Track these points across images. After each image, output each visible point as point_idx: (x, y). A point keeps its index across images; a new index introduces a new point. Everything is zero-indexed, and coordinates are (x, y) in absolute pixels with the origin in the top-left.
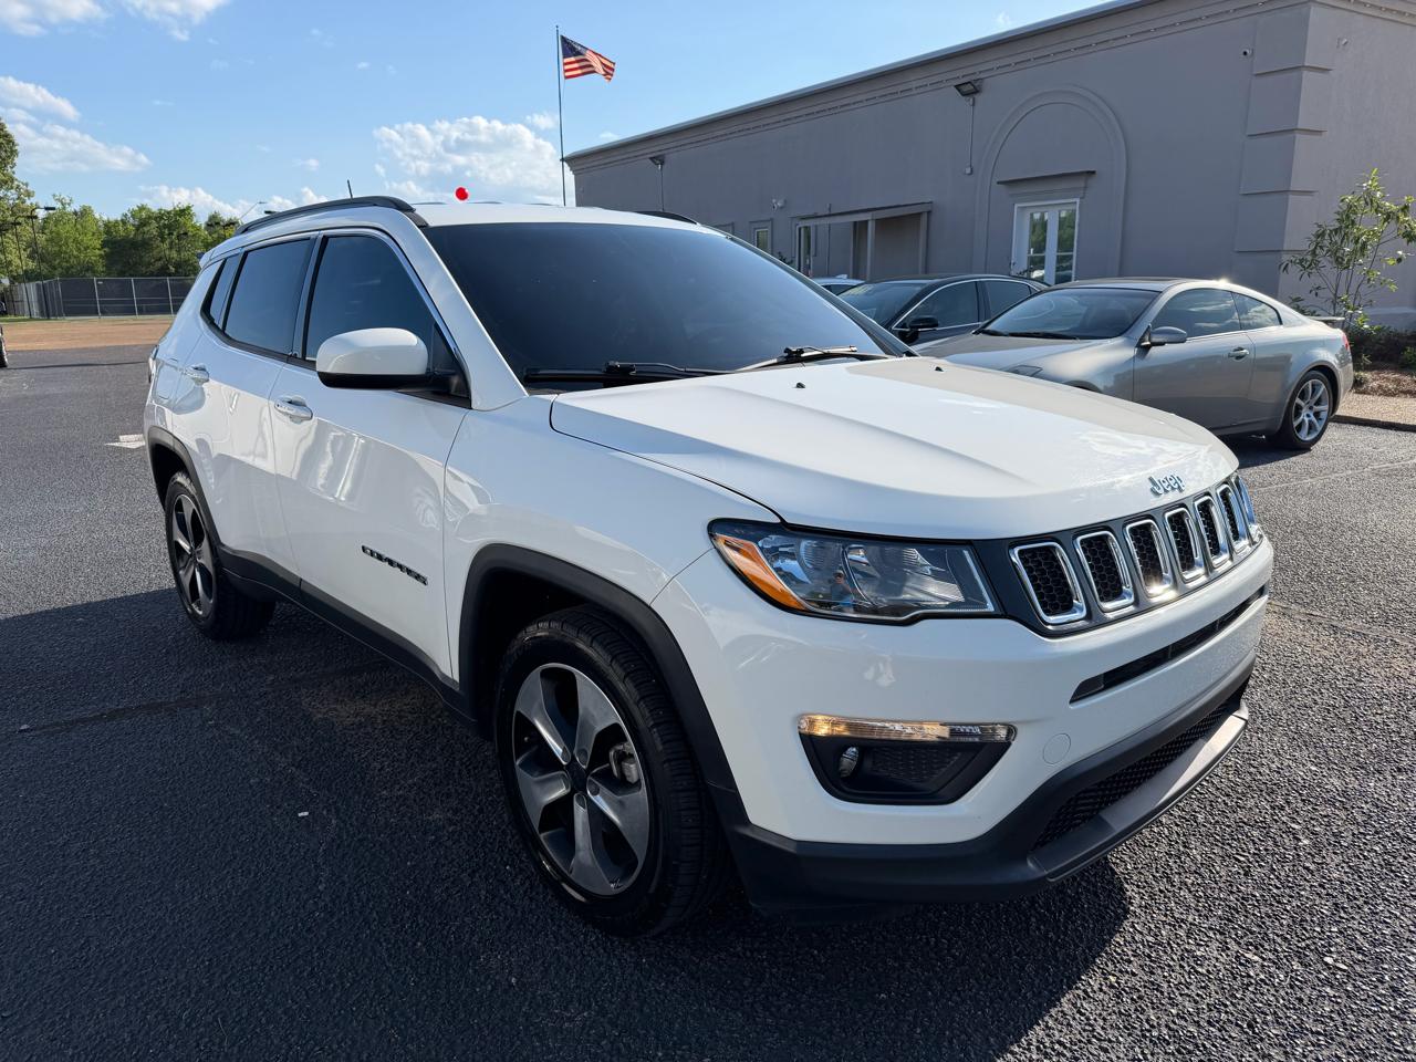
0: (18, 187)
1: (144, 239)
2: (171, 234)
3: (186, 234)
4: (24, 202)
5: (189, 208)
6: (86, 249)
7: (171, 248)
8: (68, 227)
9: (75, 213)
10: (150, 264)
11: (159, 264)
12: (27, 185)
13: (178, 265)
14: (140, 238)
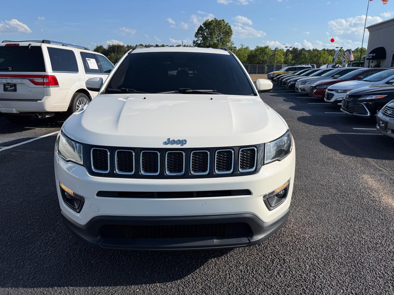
0: (231, 42)
1: (256, 55)
2: (262, 53)
3: (266, 53)
4: (232, 46)
5: (268, 46)
6: (245, 57)
7: (261, 57)
8: (242, 52)
9: (245, 48)
10: (256, 61)
11: (258, 61)
12: (233, 42)
13: (262, 62)
14: (255, 54)
